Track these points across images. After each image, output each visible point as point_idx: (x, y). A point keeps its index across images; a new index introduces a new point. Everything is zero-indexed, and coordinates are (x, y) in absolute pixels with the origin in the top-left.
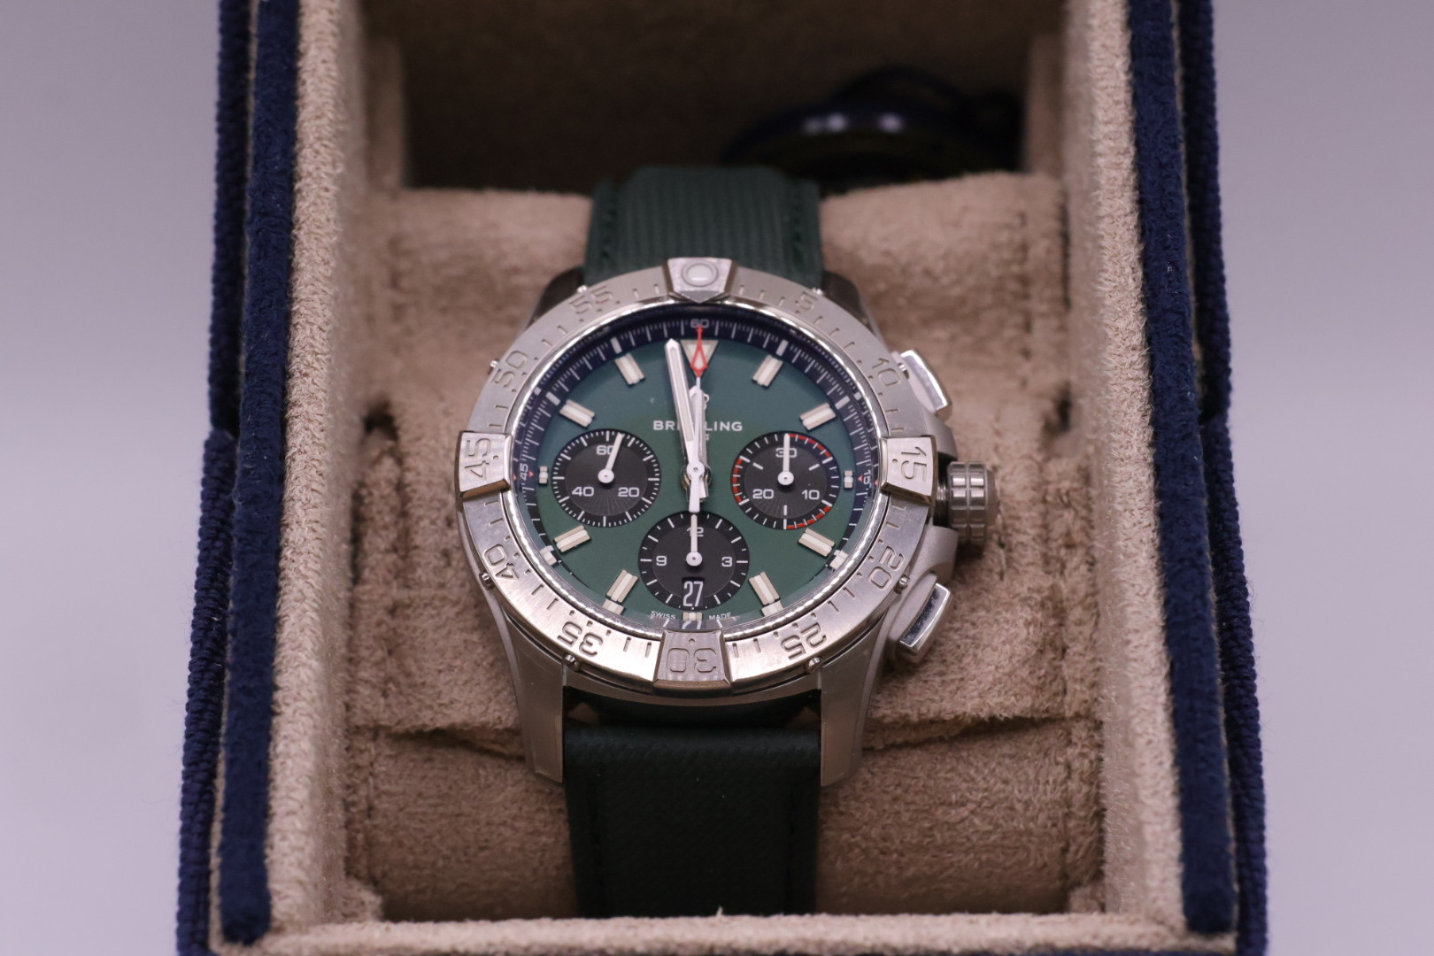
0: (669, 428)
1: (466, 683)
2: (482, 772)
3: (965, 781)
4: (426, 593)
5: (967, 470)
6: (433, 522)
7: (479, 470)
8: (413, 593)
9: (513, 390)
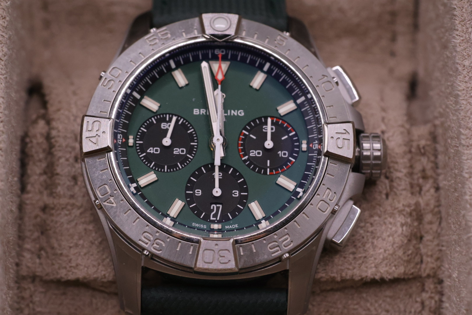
0: (203, 113)
1: (85, 254)
2: (94, 301)
3: (364, 310)
4: (63, 201)
5: (371, 139)
6: (67, 160)
7: (94, 140)
8: (56, 201)
9: (114, 91)
